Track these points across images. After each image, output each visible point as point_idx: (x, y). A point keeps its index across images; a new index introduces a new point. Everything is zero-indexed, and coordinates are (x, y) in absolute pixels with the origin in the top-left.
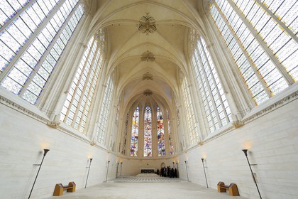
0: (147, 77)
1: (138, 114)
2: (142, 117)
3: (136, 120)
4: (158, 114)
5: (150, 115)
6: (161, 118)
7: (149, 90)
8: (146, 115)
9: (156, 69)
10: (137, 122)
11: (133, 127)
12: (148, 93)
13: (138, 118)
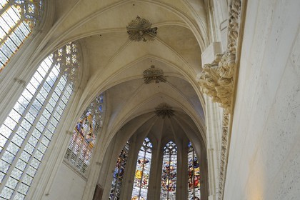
0: (153, 76)
1: (149, 156)
2: (157, 162)
3: (143, 170)
4: (190, 156)
5: (174, 159)
6: (195, 165)
7: (165, 105)
8: (166, 159)
9: (165, 55)
10: (147, 172)
11: (136, 183)
12: (165, 112)
13: (148, 166)
